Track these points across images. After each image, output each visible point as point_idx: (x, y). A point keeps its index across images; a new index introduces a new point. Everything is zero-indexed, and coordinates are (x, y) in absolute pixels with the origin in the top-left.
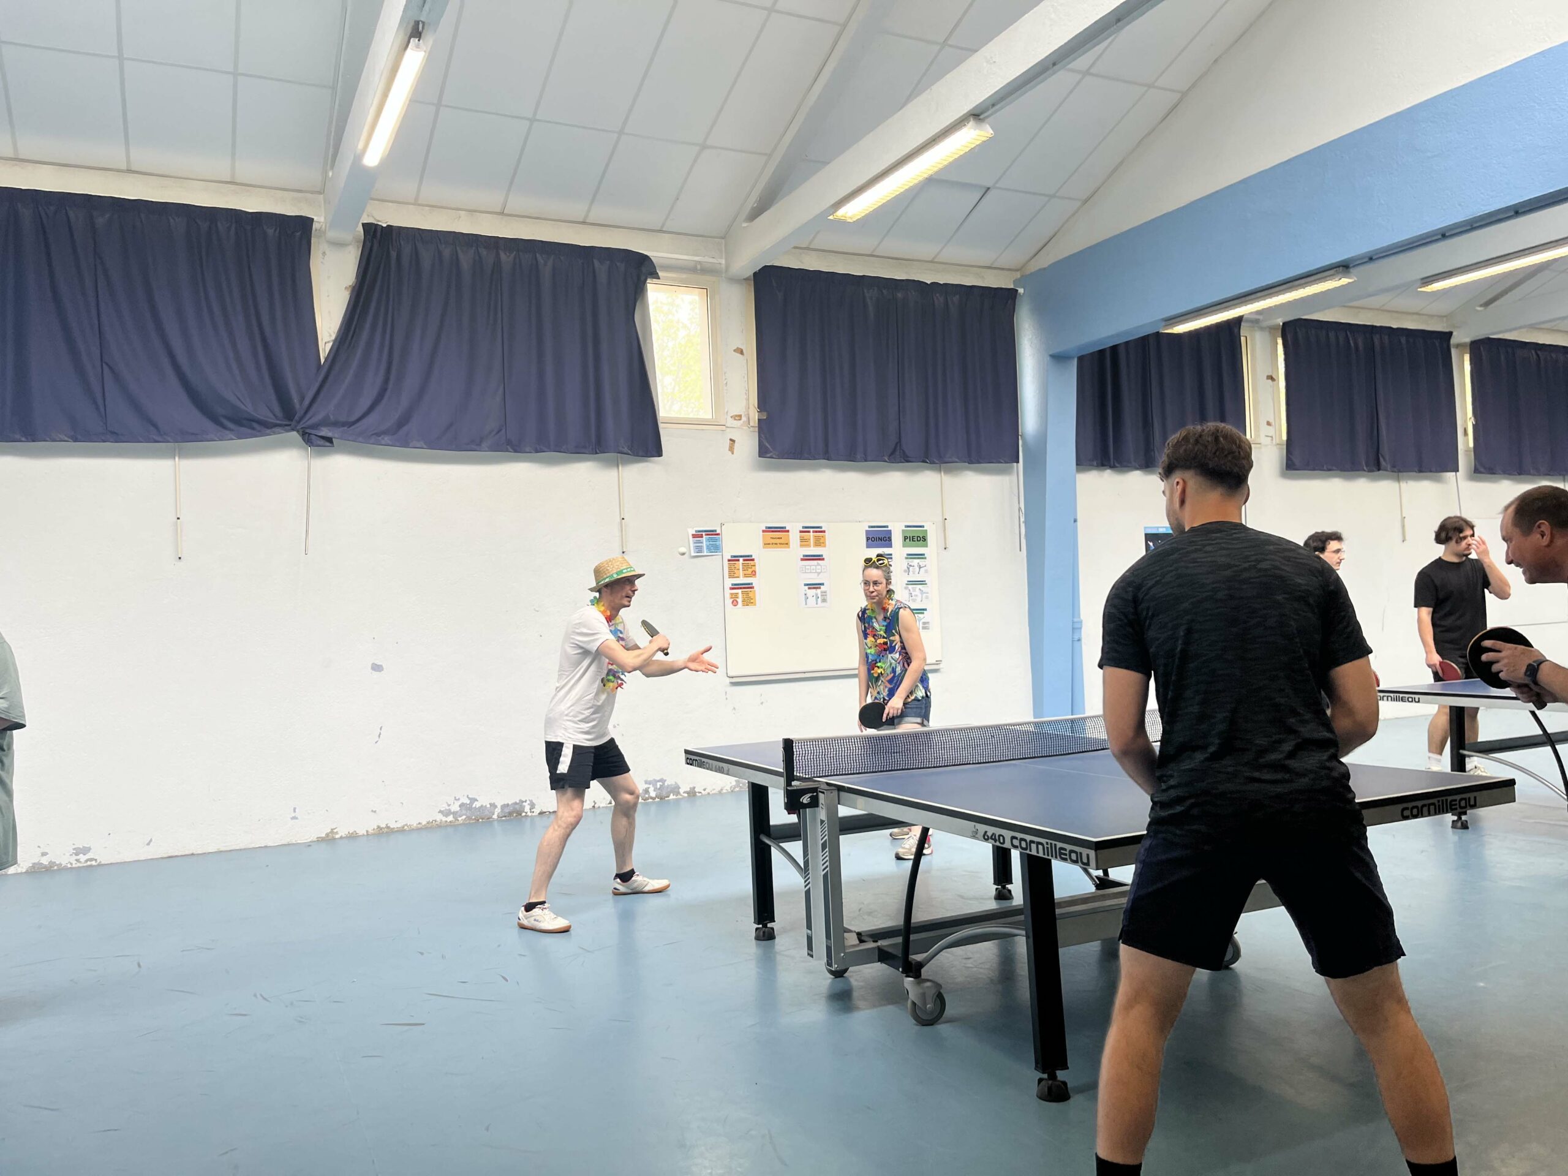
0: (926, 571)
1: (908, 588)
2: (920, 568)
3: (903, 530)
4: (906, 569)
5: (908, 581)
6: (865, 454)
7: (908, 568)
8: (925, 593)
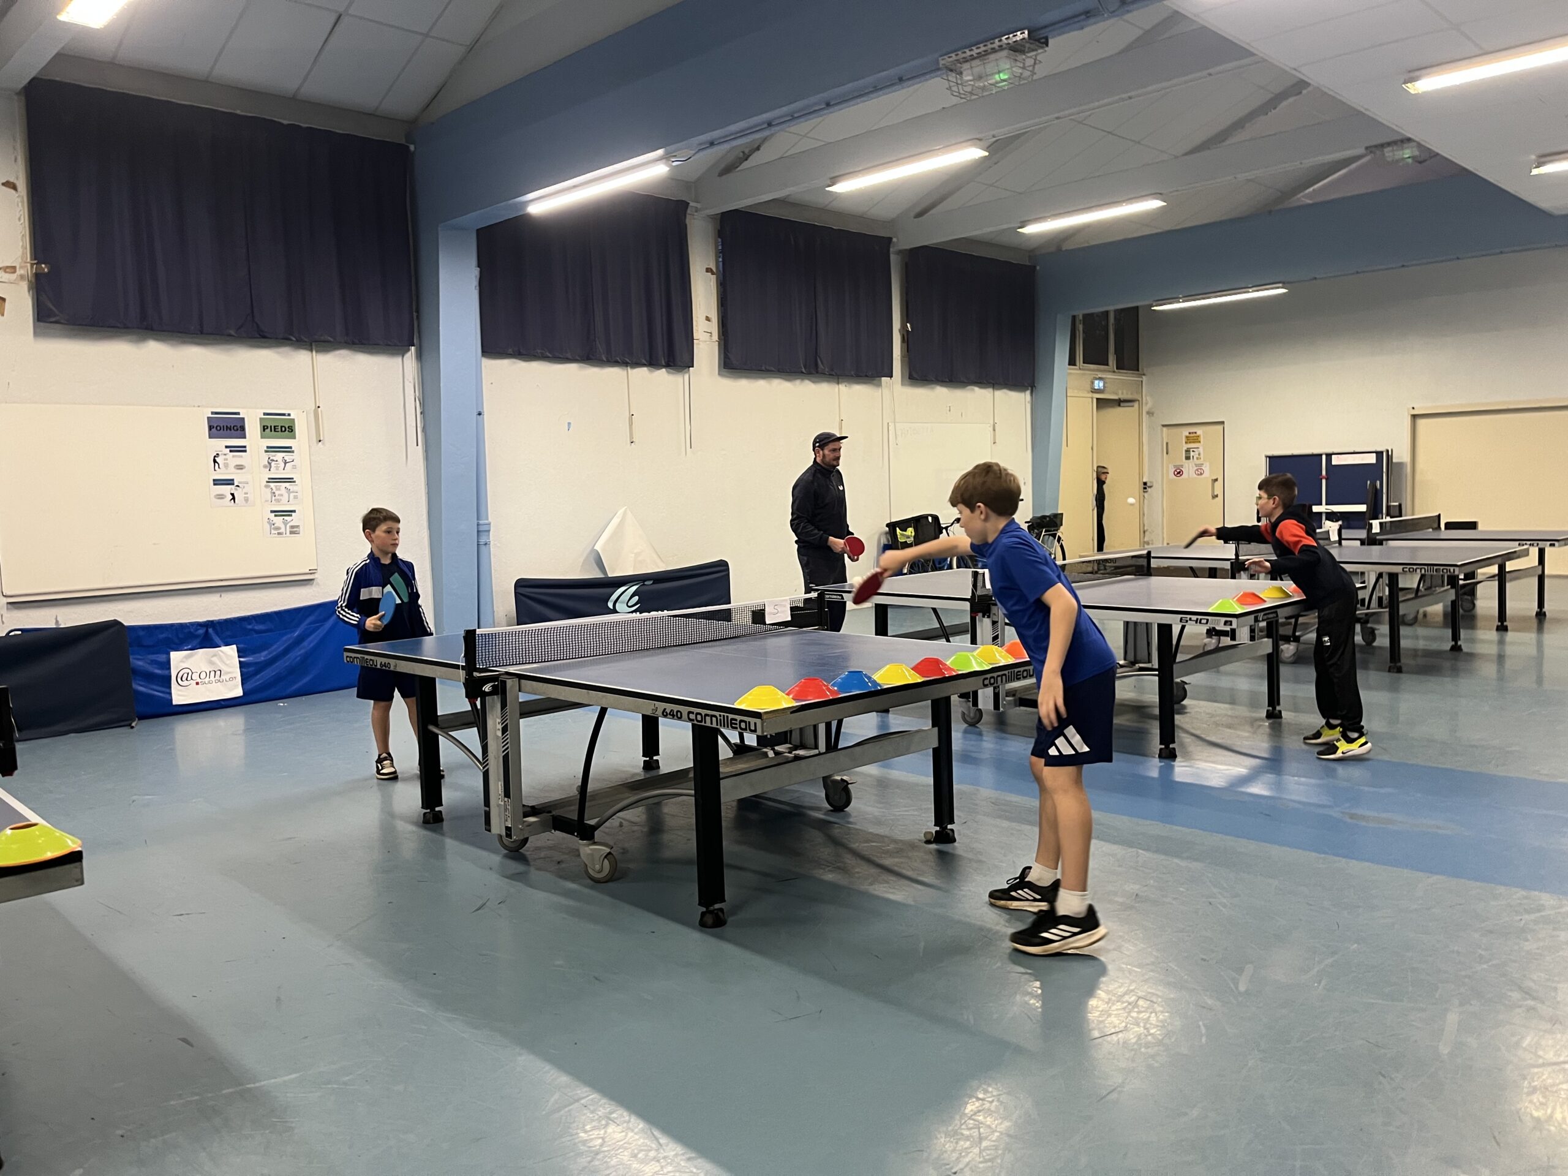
0: (294, 467)
1: (270, 486)
2: (286, 463)
3: (261, 419)
4: (267, 463)
5: (269, 479)
6: (201, 325)
7: (270, 464)
8: (293, 492)
